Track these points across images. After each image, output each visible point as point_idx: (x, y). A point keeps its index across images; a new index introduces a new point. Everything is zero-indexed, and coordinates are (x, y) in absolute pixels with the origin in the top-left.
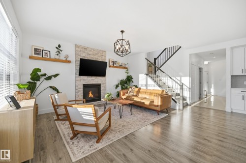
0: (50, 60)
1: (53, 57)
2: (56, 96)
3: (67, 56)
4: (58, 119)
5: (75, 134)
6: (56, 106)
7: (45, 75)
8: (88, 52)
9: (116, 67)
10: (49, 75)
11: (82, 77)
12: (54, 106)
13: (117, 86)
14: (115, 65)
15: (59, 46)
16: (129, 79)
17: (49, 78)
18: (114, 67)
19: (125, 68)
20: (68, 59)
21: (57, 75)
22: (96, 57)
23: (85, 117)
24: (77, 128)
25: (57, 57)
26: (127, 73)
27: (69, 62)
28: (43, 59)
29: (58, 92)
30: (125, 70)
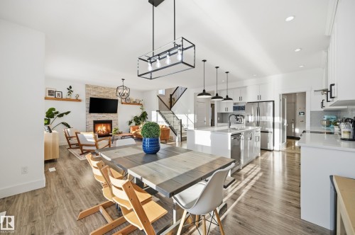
0: (62, 99)
1: (64, 97)
2: (69, 130)
3: (78, 96)
4: (71, 148)
5: (83, 154)
6: (68, 138)
7: (57, 113)
8: (99, 90)
9: (129, 104)
10: (61, 112)
11: (92, 114)
12: (67, 138)
13: (130, 123)
14: (128, 102)
15: (71, 87)
16: (144, 116)
17: (61, 115)
18: (126, 103)
19: (139, 104)
20: (79, 98)
21: (68, 112)
22: (107, 94)
23: (89, 140)
24: (84, 148)
25: (68, 97)
26: (142, 109)
27: (80, 101)
28: (56, 99)
29: (69, 127)
30: (140, 106)
